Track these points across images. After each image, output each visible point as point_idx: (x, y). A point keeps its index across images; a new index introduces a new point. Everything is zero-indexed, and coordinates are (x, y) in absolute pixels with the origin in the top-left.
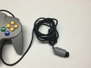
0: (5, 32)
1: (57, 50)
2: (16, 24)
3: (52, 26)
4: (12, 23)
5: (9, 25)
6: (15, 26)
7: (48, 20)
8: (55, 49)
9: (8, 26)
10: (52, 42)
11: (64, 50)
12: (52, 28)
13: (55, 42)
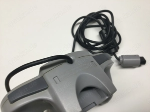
1: (124, 60)
3: (102, 23)
7: (92, 16)
8: (121, 59)
10: (113, 50)
12: (104, 28)
13: (117, 49)
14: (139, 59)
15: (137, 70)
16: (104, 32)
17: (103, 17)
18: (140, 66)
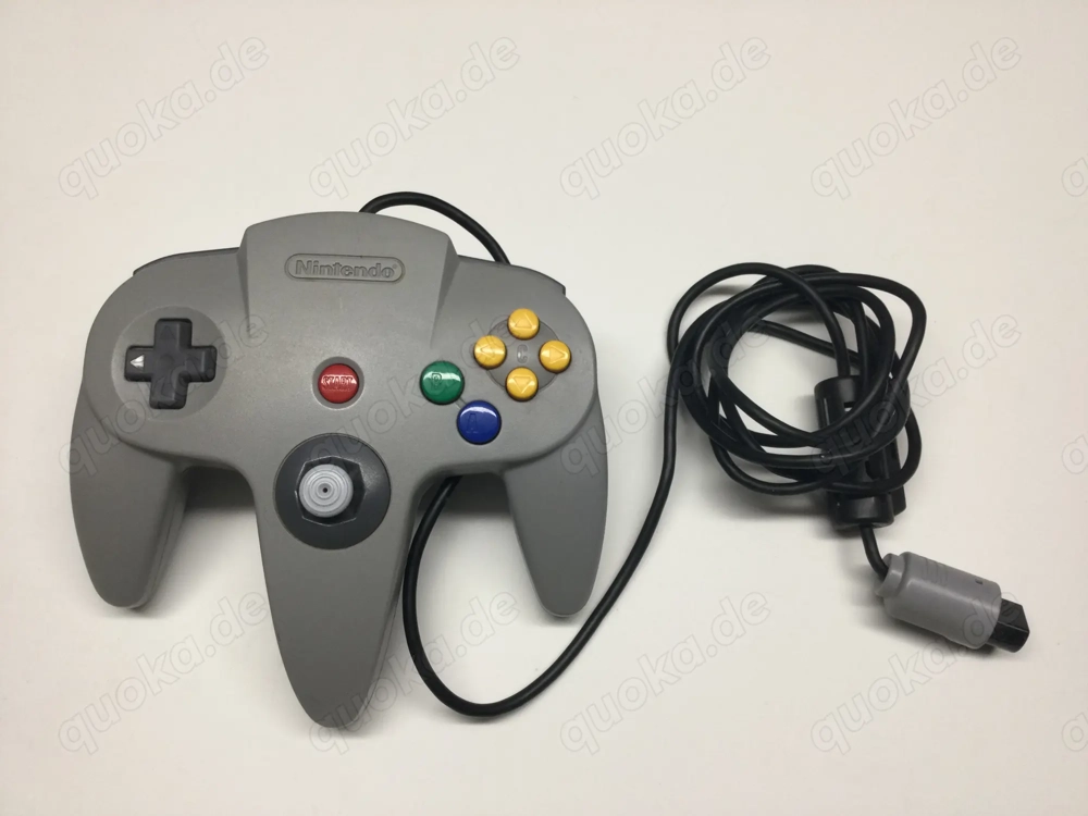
0: (455, 407)
1: (913, 581)
2: (556, 339)
3: (852, 344)
4: (524, 323)
5: (496, 340)
6: (545, 353)
7: (814, 284)
8: (895, 572)
9: (489, 350)
10: (866, 507)
11: (980, 582)
12: (854, 372)
13: (891, 505)
14: (996, 610)
15: (965, 666)
16: (847, 390)
17: (868, 311)
18: (985, 650)
